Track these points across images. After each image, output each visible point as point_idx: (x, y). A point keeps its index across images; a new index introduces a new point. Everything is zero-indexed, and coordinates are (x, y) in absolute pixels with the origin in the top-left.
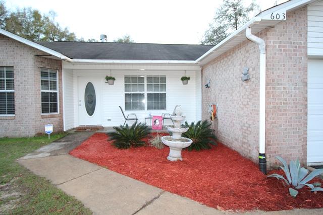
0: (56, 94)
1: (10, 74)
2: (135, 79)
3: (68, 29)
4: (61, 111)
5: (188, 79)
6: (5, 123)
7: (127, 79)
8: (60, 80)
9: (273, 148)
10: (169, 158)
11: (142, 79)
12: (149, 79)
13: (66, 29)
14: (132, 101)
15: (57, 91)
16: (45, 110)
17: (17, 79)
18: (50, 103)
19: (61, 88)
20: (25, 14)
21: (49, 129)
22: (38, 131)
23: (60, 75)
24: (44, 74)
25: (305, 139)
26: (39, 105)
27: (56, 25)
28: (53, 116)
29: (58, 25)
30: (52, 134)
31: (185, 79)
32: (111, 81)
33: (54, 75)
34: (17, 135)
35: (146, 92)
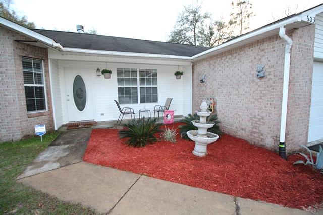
0: (42, 88)
2: (127, 72)
3: (26, 18)
4: (50, 108)
5: (182, 74)
7: (120, 72)
8: (47, 72)
10: (195, 152)
11: (134, 73)
12: (142, 73)
14: (125, 95)
15: (44, 85)
16: (30, 107)
18: (36, 100)
19: (48, 81)
21: (41, 130)
22: (25, 133)
23: (47, 66)
24: (26, 65)
26: (24, 102)
28: (42, 115)
29: (14, 13)
30: (44, 136)
31: (178, 74)
32: (107, 74)
33: (38, 66)
35: (139, 86)
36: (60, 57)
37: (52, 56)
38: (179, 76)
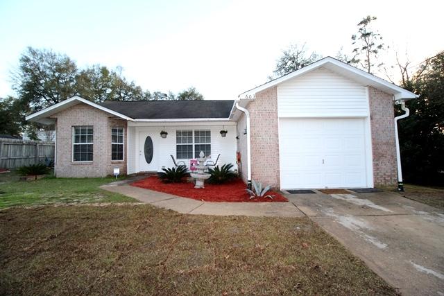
0: (122, 145)
1: (91, 131)
2: (184, 133)
3: (134, 83)
4: (126, 158)
5: (226, 132)
6: (86, 167)
7: (178, 133)
8: (126, 135)
9: (256, 177)
10: (196, 187)
11: (190, 133)
12: (197, 133)
13: (132, 83)
14: (182, 151)
15: (123, 144)
16: (114, 158)
17: (95, 135)
18: (118, 153)
19: (126, 141)
20: (94, 70)
21: (117, 171)
22: (109, 173)
23: (126, 131)
24: (114, 131)
25: (279, 172)
26: (110, 154)
27: (122, 79)
28: (120, 163)
29: (125, 79)
30: (119, 176)
31: (223, 133)
32: (164, 135)
33: (121, 131)
34: (94, 176)
35: (194, 144)
36: (134, 125)
37: (129, 124)
38: (224, 134)
